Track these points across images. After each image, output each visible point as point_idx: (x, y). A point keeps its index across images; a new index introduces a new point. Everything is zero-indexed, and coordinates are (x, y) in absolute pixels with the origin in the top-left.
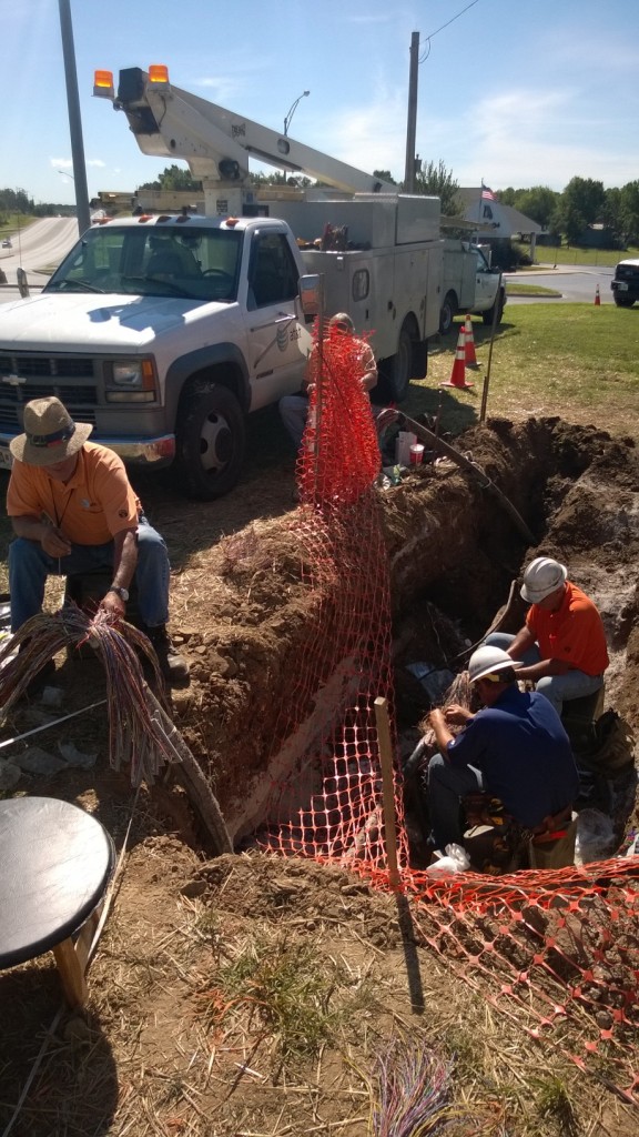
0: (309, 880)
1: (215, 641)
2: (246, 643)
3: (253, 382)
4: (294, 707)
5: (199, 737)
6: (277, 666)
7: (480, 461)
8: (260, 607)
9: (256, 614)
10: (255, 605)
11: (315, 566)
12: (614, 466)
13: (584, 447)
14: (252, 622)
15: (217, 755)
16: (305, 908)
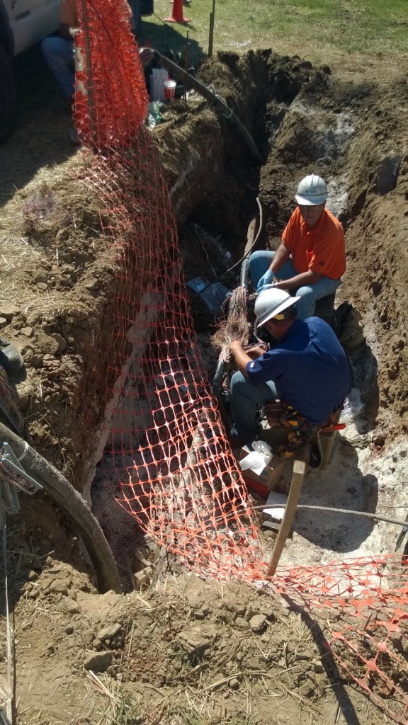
0: (217, 622)
1: (39, 320)
2: (69, 315)
3: (14, 24)
4: (117, 356)
5: (47, 429)
6: (98, 326)
7: (221, 92)
8: (71, 268)
9: (69, 276)
10: (66, 266)
11: (111, 215)
12: (318, 91)
13: (294, 75)
14: (67, 285)
15: (67, 440)
16: (223, 664)
